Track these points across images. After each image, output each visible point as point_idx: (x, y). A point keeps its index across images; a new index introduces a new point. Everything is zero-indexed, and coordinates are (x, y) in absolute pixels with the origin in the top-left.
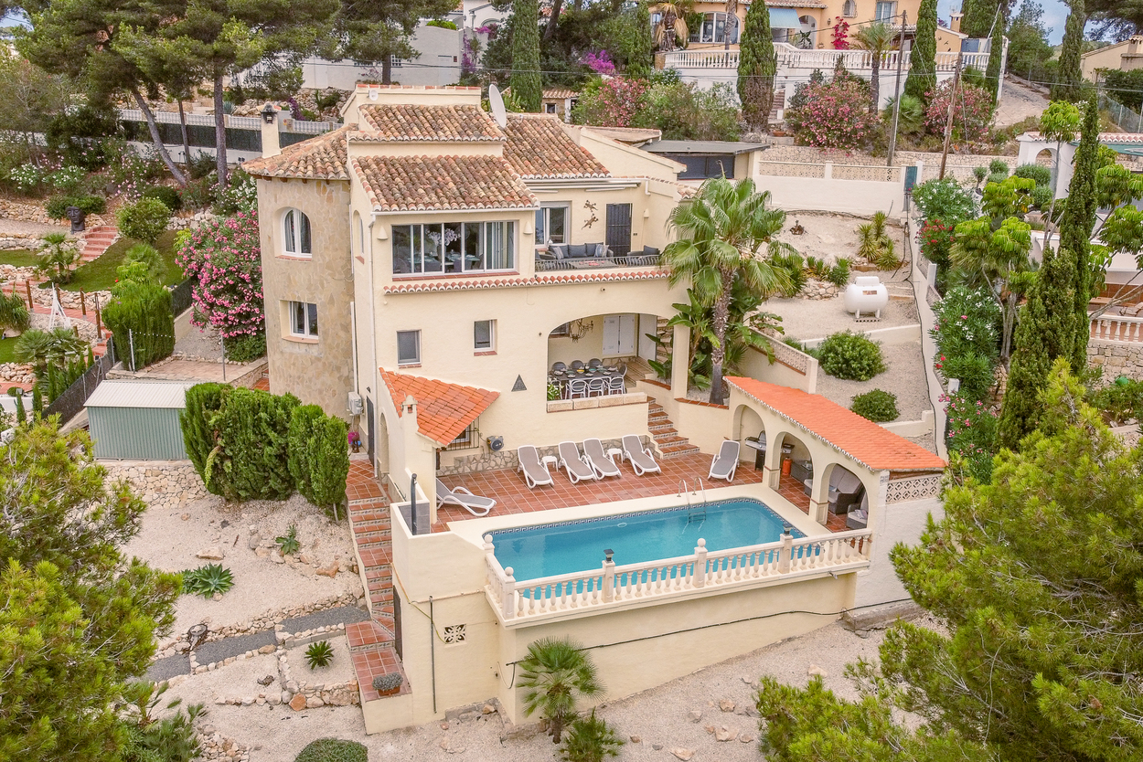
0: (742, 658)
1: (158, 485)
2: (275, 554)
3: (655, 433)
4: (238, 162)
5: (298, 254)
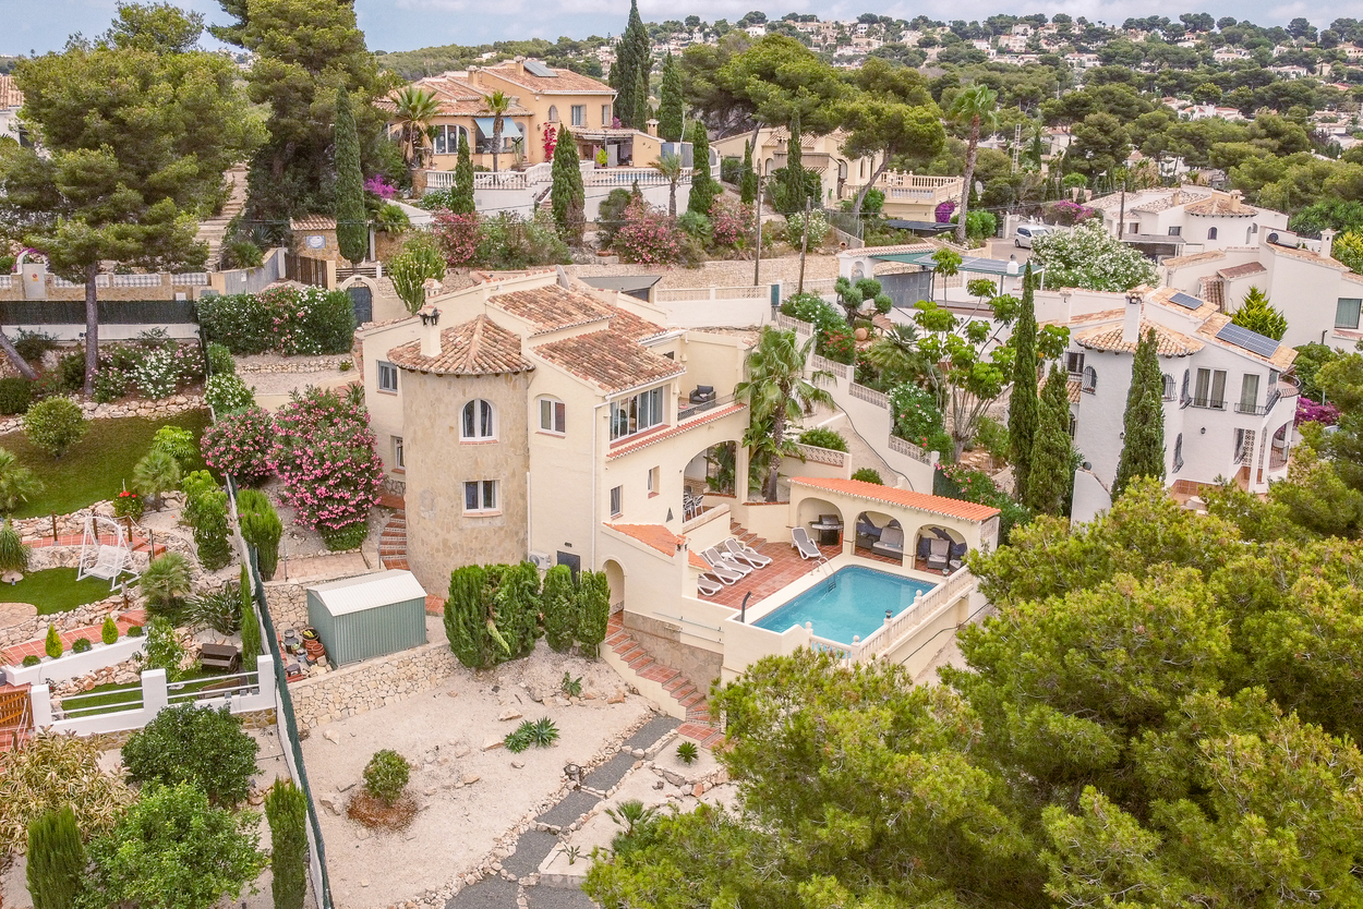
2: (561, 700)
5: (478, 438)
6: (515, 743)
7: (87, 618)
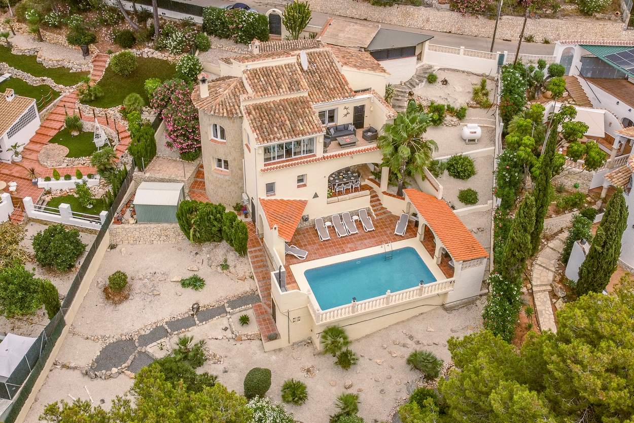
0: (403, 321)
1: (166, 234)
2: (219, 269)
3: (373, 206)
4: (162, 14)
5: (219, 139)
6: (184, 284)
7: (83, 162)
